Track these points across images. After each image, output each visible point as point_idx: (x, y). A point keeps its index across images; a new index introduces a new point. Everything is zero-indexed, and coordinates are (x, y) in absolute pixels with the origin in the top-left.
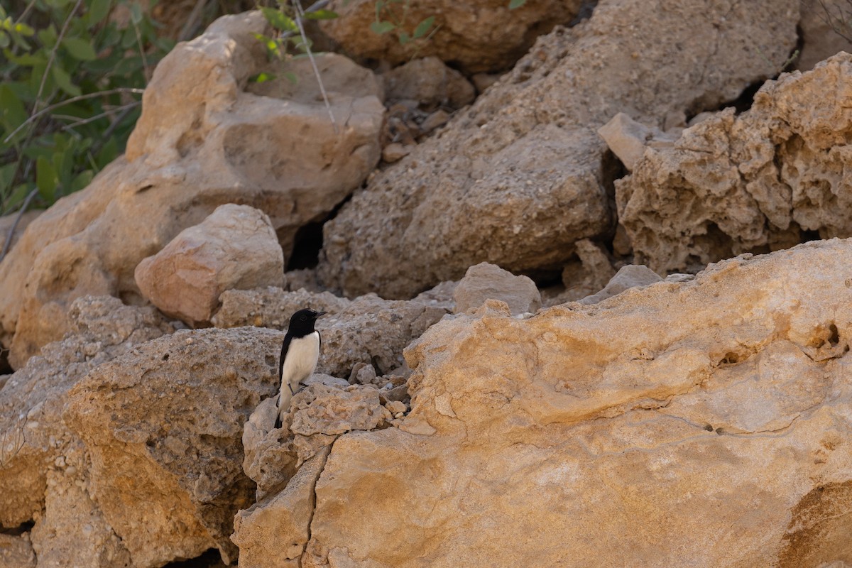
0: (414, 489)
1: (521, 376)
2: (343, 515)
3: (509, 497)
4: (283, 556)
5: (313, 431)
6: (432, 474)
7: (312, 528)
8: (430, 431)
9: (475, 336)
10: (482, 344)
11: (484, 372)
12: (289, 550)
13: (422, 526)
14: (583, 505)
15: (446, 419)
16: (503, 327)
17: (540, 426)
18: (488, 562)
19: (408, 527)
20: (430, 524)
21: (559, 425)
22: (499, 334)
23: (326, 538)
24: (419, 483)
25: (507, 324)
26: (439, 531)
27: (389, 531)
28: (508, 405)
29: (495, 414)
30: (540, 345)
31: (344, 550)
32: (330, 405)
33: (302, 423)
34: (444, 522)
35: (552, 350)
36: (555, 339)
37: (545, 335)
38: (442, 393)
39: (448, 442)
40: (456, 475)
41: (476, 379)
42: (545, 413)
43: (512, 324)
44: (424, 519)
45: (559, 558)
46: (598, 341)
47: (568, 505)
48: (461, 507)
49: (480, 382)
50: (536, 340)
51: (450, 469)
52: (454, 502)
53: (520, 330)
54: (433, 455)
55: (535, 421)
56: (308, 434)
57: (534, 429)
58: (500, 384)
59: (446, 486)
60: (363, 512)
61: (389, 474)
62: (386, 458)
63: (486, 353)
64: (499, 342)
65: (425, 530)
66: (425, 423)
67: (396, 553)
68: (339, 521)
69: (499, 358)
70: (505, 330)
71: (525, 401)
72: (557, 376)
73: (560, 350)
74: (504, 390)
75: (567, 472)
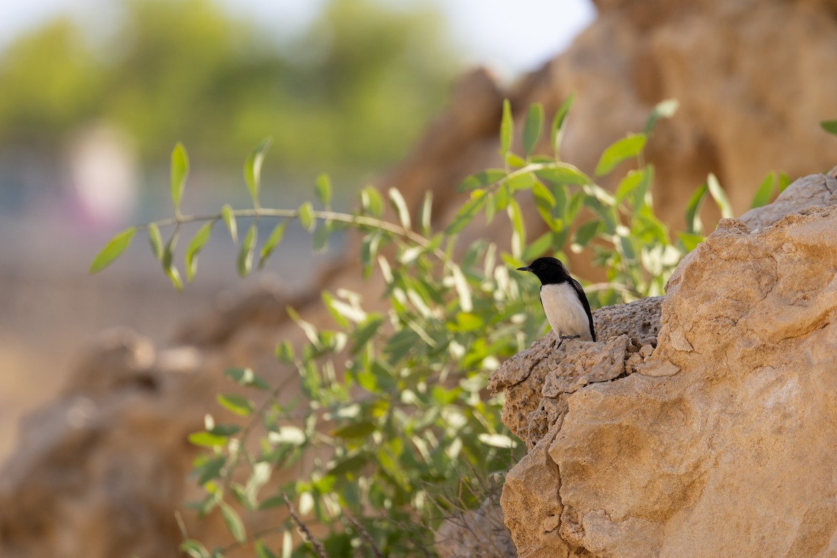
0: (659, 435)
1: (751, 295)
2: (595, 476)
3: (741, 426)
4: (541, 530)
5: (557, 392)
6: (683, 416)
7: (561, 495)
8: (674, 370)
9: (698, 260)
10: (707, 267)
11: (708, 298)
12: (545, 522)
13: (675, 473)
14: (799, 421)
15: (683, 355)
16: (729, 245)
17: (771, 345)
18: (731, 499)
19: (661, 476)
20: (682, 470)
21: (793, 340)
22: (724, 254)
23: (578, 503)
24: (666, 428)
25: (733, 242)
26: (695, 477)
27: (644, 485)
28: (734, 328)
29: (723, 340)
30: (778, 258)
31: (600, 512)
32: (579, 361)
33: (551, 385)
34: (697, 466)
35: (791, 260)
36: (794, 250)
37: (783, 247)
38: (676, 326)
39: (691, 379)
40: (702, 413)
41: (701, 306)
42: (771, 330)
43: (739, 240)
44: (678, 465)
45: (779, 483)
46: (828, 243)
47: (788, 423)
48: (710, 446)
49: (704, 309)
50: (774, 254)
51: (696, 406)
52: (703, 441)
53: (749, 246)
54: (674, 395)
55: (763, 340)
56: (553, 396)
57: (763, 349)
58: (724, 307)
59: (696, 426)
60: (616, 468)
61: (625, 424)
62: (618, 407)
63: (713, 276)
64: (727, 263)
65: (679, 477)
66: (668, 363)
67: (657, 507)
68: (591, 483)
69: (724, 279)
70: (731, 248)
71: (750, 321)
72: (796, 288)
73: (799, 260)
74: (729, 312)
75: (790, 389)
